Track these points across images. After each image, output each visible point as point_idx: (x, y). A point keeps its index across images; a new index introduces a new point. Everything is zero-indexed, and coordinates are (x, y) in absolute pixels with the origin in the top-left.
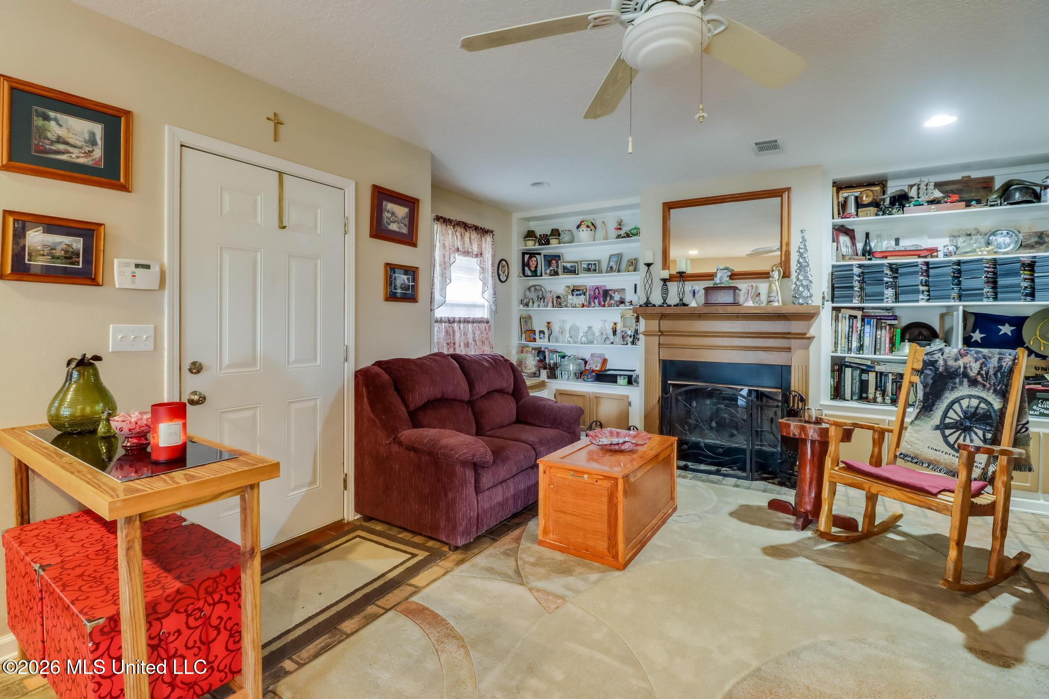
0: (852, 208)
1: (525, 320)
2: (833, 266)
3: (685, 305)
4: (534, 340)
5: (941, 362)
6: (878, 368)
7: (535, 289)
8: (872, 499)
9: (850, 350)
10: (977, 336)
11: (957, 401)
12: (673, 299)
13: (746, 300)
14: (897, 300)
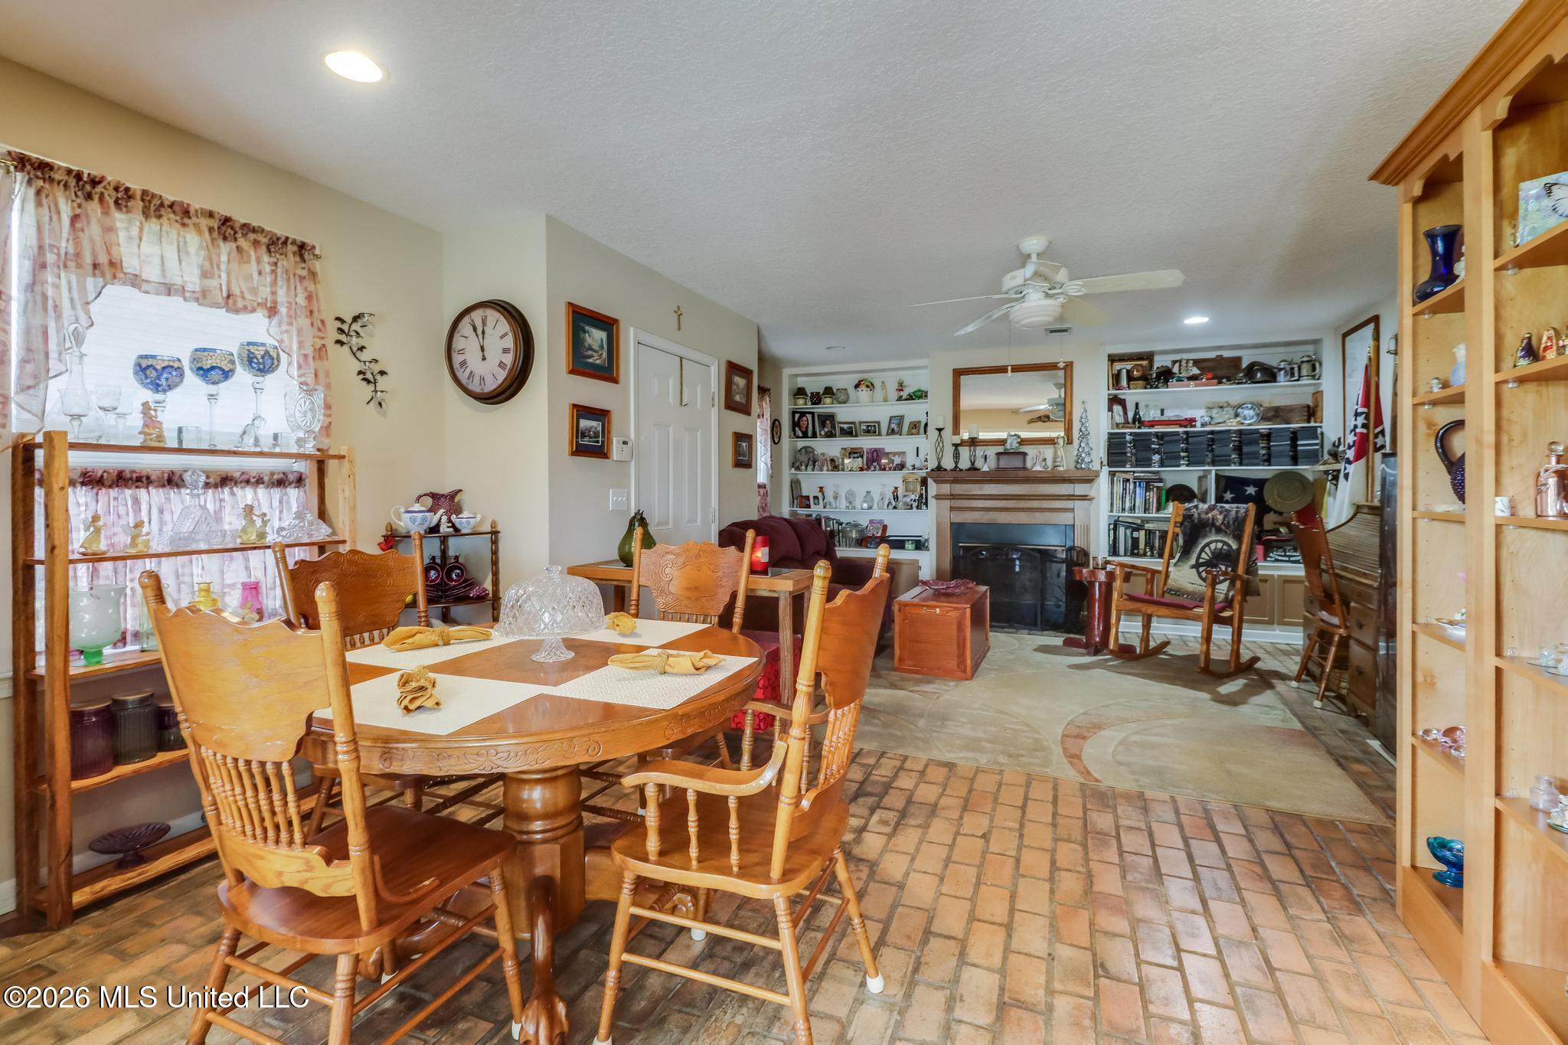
0: (1124, 382)
1: (795, 484)
2: (1110, 434)
3: (976, 469)
4: (809, 506)
5: (1196, 515)
6: (1148, 526)
7: (806, 452)
8: (1147, 626)
9: (1123, 510)
10: (1228, 496)
11: (1208, 545)
12: (964, 464)
13: (1034, 465)
14: (1162, 465)
